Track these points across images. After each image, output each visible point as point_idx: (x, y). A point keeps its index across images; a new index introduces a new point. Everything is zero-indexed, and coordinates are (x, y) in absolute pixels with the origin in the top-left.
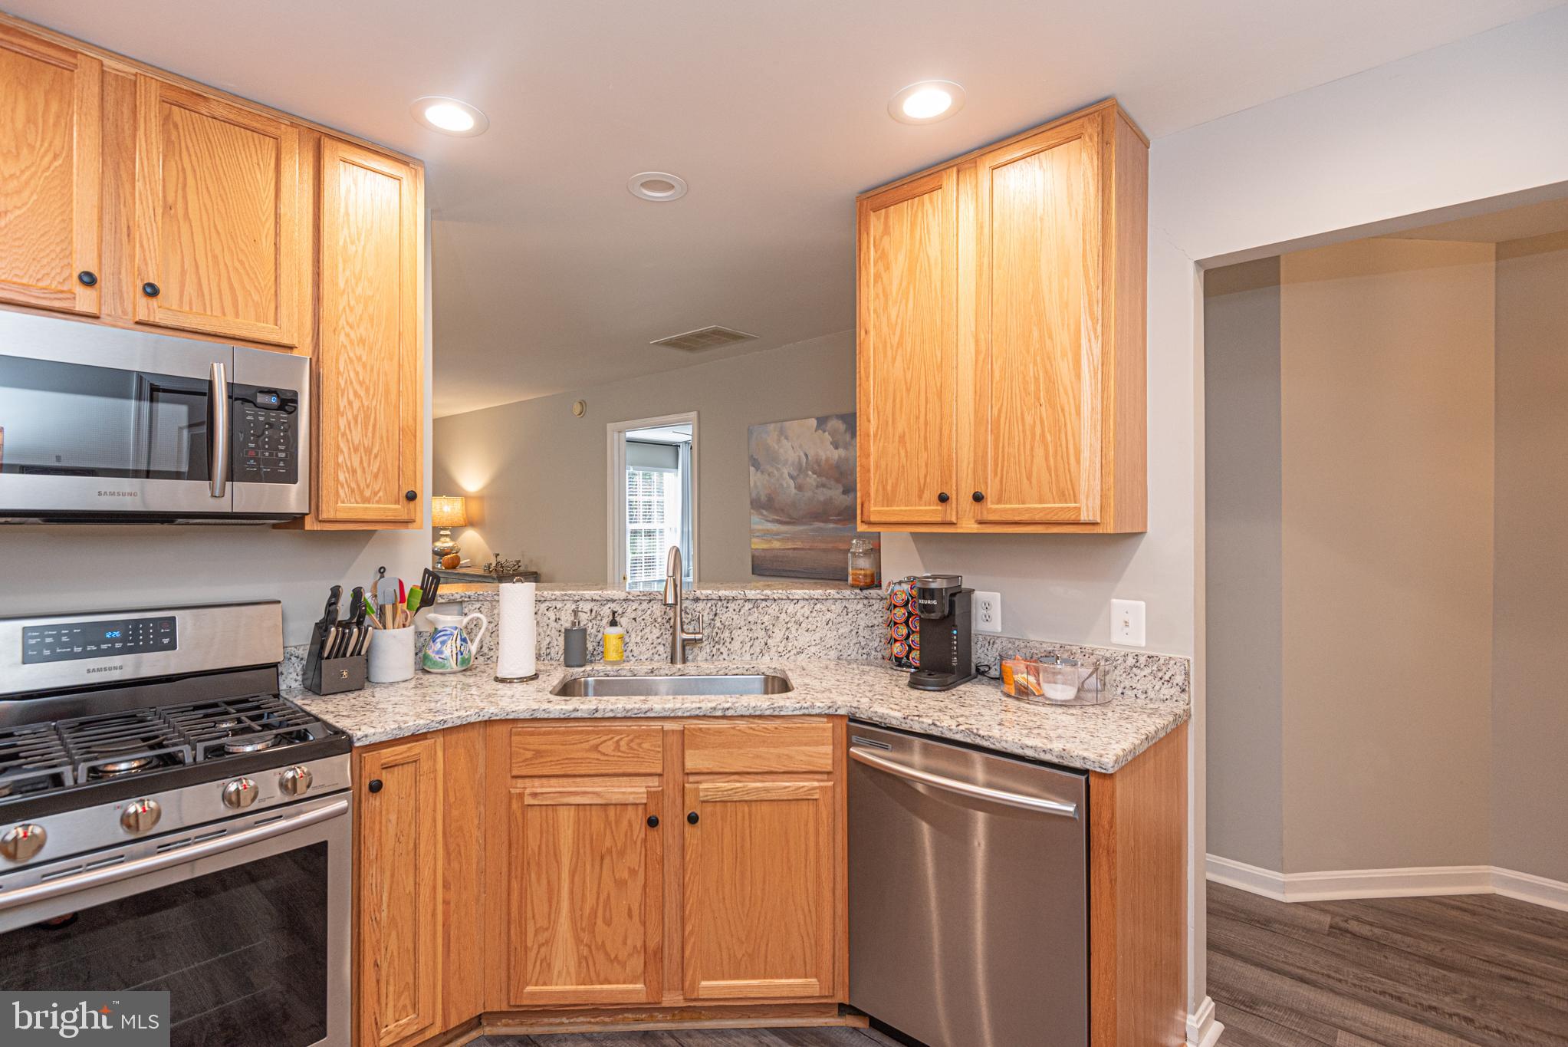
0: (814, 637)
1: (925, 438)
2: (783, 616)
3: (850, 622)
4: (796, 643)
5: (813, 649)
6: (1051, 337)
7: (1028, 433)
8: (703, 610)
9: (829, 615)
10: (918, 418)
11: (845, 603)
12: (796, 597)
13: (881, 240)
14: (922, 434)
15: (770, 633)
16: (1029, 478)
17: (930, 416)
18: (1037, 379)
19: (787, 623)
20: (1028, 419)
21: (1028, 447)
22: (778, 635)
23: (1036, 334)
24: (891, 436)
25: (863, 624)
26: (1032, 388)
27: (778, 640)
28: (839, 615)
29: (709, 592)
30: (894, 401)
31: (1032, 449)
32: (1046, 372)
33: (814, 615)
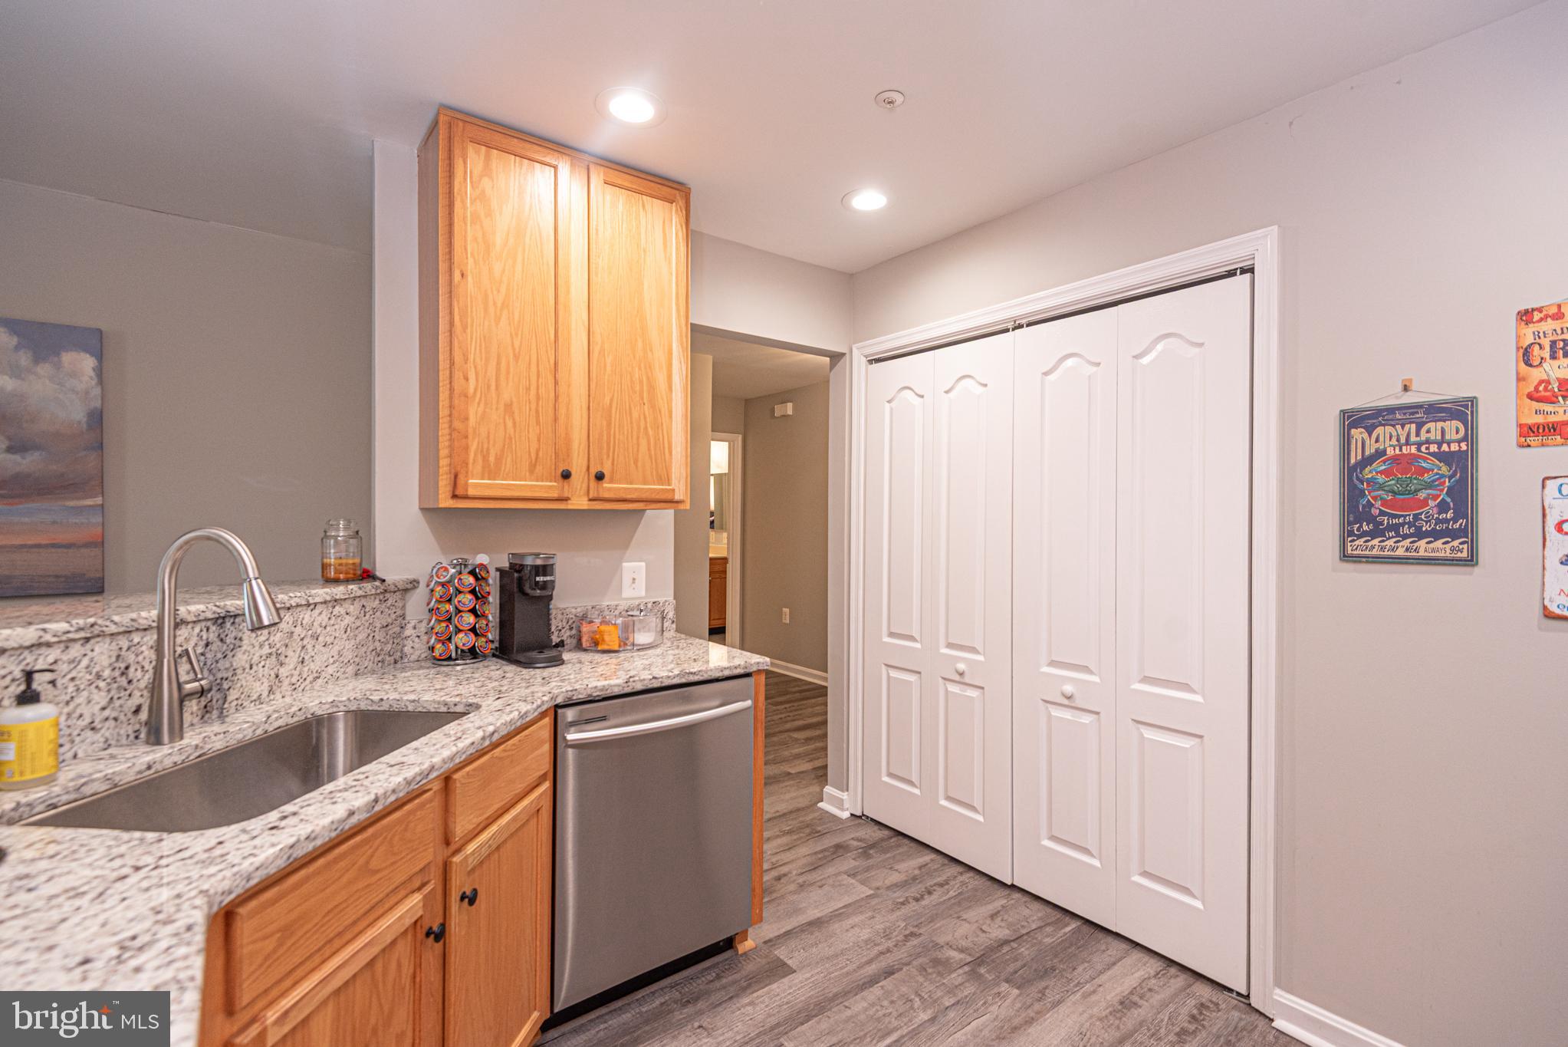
0: (332, 654)
1: (537, 411)
2: (298, 630)
3: (367, 624)
4: (312, 666)
5: (330, 670)
6: (651, 350)
7: (635, 425)
8: (187, 640)
9: (348, 620)
10: (528, 389)
11: (363, 601)
12: (318, 600)
13: (480, 180)
14: (533, 407)
15: (282, 658)
16: (636, 462)
17: (542, 391)
18: (641, 382)
19: (302, 639)
20: (635, 415)
21: (635, 437)
22: (292, 660)
23: (640, 344)
24: (494, 402)
25: (378, 625)
26: (637, 388)
27: (292, 666)
28: (357, 618)
29: (202, 607)
30: (499, 363)
31: (638, 438)
32: (648, 378)
33: (332, 622)
